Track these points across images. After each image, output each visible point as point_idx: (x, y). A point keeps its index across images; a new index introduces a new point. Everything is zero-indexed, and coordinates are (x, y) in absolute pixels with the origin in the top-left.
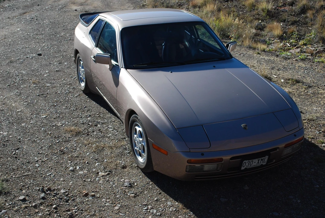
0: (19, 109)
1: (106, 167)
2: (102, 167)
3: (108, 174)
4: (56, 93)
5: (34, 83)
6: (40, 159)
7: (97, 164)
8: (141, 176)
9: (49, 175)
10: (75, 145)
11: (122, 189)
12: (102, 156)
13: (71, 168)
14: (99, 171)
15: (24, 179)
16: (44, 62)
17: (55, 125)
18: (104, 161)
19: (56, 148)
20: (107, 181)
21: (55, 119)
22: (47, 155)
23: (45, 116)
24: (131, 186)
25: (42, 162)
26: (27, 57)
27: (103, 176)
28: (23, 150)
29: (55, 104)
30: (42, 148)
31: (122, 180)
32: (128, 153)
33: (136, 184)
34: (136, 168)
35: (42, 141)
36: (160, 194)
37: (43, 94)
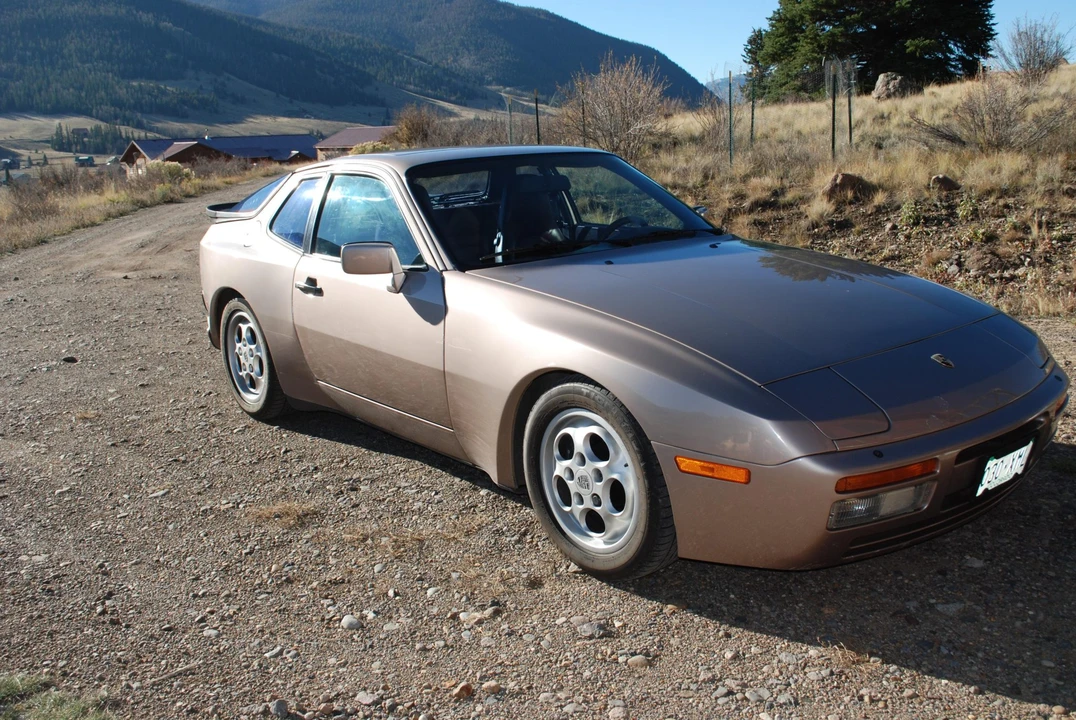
0: (61, 487)
1: (472, 594)
2: (457, 596)
3: (497, 613)
4: (169, 432)
5: (85, 419)
6: (212, 612)
7: (430, 592)
8: (614, 599)
9: (276, 656)
10: (316, 552)
11: (584, 649)
12: (434, 564)
13: (346, 620)
14: (455, 610)
15: (181, 686)
16: (90, 375)
17: (211, 509)
18: (449, 577)
19: (252, 572)
20: (510, 634)
21: (199, 493)
22: (228, 596)
23: (162, 492)
24: (607, 632)
25: (223, 619)
26: (34, 370)
27: (480, 622)
28: (129, 596)
29: (182, 458)
30: (197, 579)
31: (559, 621)
32: (518, 541)
33: (617, 624)
34: (576, 578)
35: (188, 559)
36: (728, 636)
37: (125, 441)
